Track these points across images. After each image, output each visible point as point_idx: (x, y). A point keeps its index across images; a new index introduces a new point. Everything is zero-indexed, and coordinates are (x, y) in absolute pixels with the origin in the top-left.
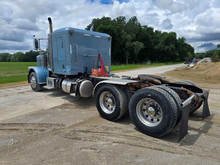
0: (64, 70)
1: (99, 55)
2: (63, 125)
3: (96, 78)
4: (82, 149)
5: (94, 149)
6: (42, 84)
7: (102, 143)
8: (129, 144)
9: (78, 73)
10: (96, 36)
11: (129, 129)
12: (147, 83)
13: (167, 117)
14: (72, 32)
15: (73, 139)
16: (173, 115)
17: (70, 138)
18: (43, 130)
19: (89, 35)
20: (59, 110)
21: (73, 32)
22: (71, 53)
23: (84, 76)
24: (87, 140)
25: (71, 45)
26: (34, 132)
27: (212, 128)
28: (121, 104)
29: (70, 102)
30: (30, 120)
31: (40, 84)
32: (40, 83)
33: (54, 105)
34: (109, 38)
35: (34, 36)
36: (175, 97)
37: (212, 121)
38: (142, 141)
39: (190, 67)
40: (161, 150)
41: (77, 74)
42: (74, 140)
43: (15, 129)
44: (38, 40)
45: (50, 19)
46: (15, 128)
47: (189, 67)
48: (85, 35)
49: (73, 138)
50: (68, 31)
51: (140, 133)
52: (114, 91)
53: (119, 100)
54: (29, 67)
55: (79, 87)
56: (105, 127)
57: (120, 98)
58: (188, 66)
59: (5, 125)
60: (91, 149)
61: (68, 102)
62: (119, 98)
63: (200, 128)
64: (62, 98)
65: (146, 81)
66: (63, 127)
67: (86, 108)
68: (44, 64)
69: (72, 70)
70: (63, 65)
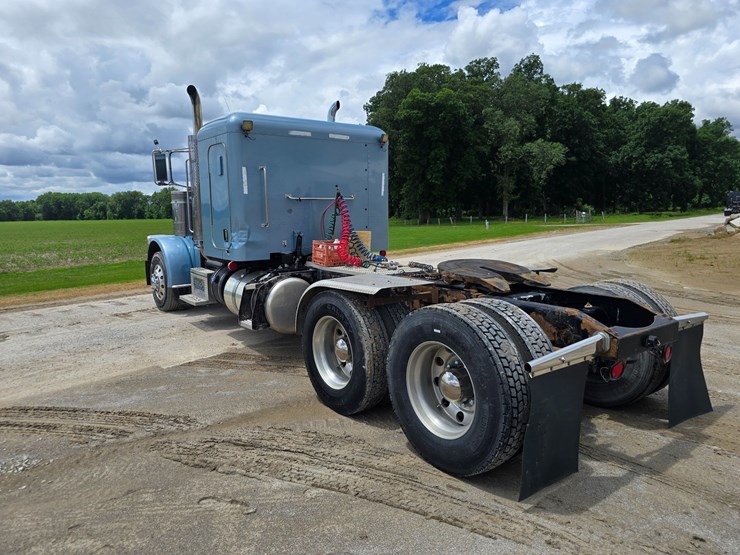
0: (227, 245)
1: (338, 195)
2: (188, 421)
4: (204, 501)
5: (242, 504)
7: (277, 484)
8: (360, 494)
9: (272, 255)
10: (331, 136)
11: (386, 446)
12: (462, 289)
13: (486, 407)
14: (247, 127)
15: (196, 466)
16: (506, 403)
17: (186, 464)
18: (123, 433)
19: (309, 134)
20: (203, 370)
21: (250, 126)
22: (246, 192)
23: (291, 263)
24: (233, 473)
25: (244, 169)
26: (94, 438)
27: (692, 456)
28: (367, 357)
29: (250, 346)
30: (103, 399)
31: (173, 289)
32: (174, 286)
33: (194, 355)
34: (380, 141)
35: (156, 143)
36: (527, 340)
37: (707, 431)
38: (409, 487)
39: (733, 226)
40: (455, 522)
41: (268, 258)
42: (196, 471)
43: (48, 427)
44: (167, 154)
45: (192, 91)
46: (48, 421)
47: (729, 229)
48: (293, 133)
49: (196, 462)
50: (235, 123)
51: (419, 461)
52: (346, 315)
53: (361, 345)
54: (149, 237)
55: (265, 301)
56: (314, 435)
57: (363, 339)
58: (728, 223)
59: (25, 410)
60: (232, 502)
61: (242, 346)
62: (360, 338)
63: (642, 457)
64: (230, 335)
65: (459, 283)
66: (186, 428)
67: (287, 367)
68: (183, 226)
69: (248, 244)
70: (224, 231)
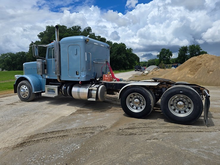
0: (78, 76)
2: (104, 127)
5: (156, 139)
6: (37, 93)
7: (155, 134)
8: (175, 132)
10: (101, 45)
11: (162, 123)
12: (165, 84)
14: (87, 40)
17: (126, 135)
18: (92, 133)
19: (97, 44)
22: (86, 60)
25: (86, 53)
26: (86, 135)
29: (81, 108)
30: (65, 126)
31: (35, 93)
42: (131, 136)
43: (65, 136)
47: (144, 74)
48: (94, 43)
50: (83, 39)
56: (142, 124)
61: (79, 108)
69: (87, 76)
70: (77, 72)
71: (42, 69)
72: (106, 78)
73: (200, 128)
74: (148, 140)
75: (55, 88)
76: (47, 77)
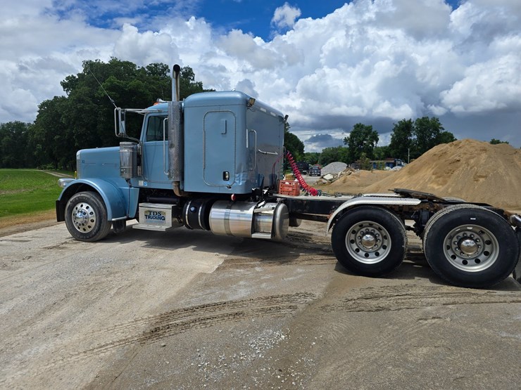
0: (228, 183)
2: (311, 295)
3: (293, 200)
4: (420, 322)
6: (117, 221)
10: (271, 113)
14: (252, 102)
19: (265, 111)
22: (247, 146)
25: (247, 130)
28: (405, 240)
29: (229, 255)
31: (114, 221)
39: (325, 179)
41: (252, 192)
47: (324, 181)
48: (262, 109)
50: (241, 99)
58: (322, 178)
68: (131, 170)
69: (248, 182)
70: (224, 173)
71: (131, 164)
72: (286, 188)
73: (514, 296)
74: (421, 319)
75: (166, 209)
76: (141, 183)
